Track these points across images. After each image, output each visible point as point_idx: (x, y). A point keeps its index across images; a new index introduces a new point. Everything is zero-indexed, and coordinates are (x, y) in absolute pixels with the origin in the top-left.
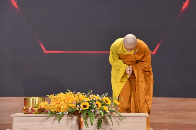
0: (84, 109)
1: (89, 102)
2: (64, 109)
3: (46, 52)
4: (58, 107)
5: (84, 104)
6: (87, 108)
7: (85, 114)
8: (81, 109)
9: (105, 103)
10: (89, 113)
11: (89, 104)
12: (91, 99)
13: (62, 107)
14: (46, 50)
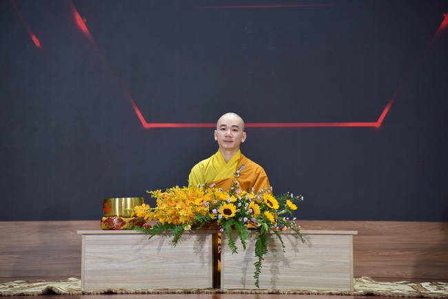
0: (227, 217)
1: (235, 203)
2: (186, 217)
3: (147, 125)
4: (172, 214)
5: (226, 206)
6: (233, 215)
7: (228, 226)
8: (220, 217)
9: (267, 206)
10: (238, 226)
11: (235, 206)
12: (240, 198)
13: (182, 213)
14: (148, 122)
